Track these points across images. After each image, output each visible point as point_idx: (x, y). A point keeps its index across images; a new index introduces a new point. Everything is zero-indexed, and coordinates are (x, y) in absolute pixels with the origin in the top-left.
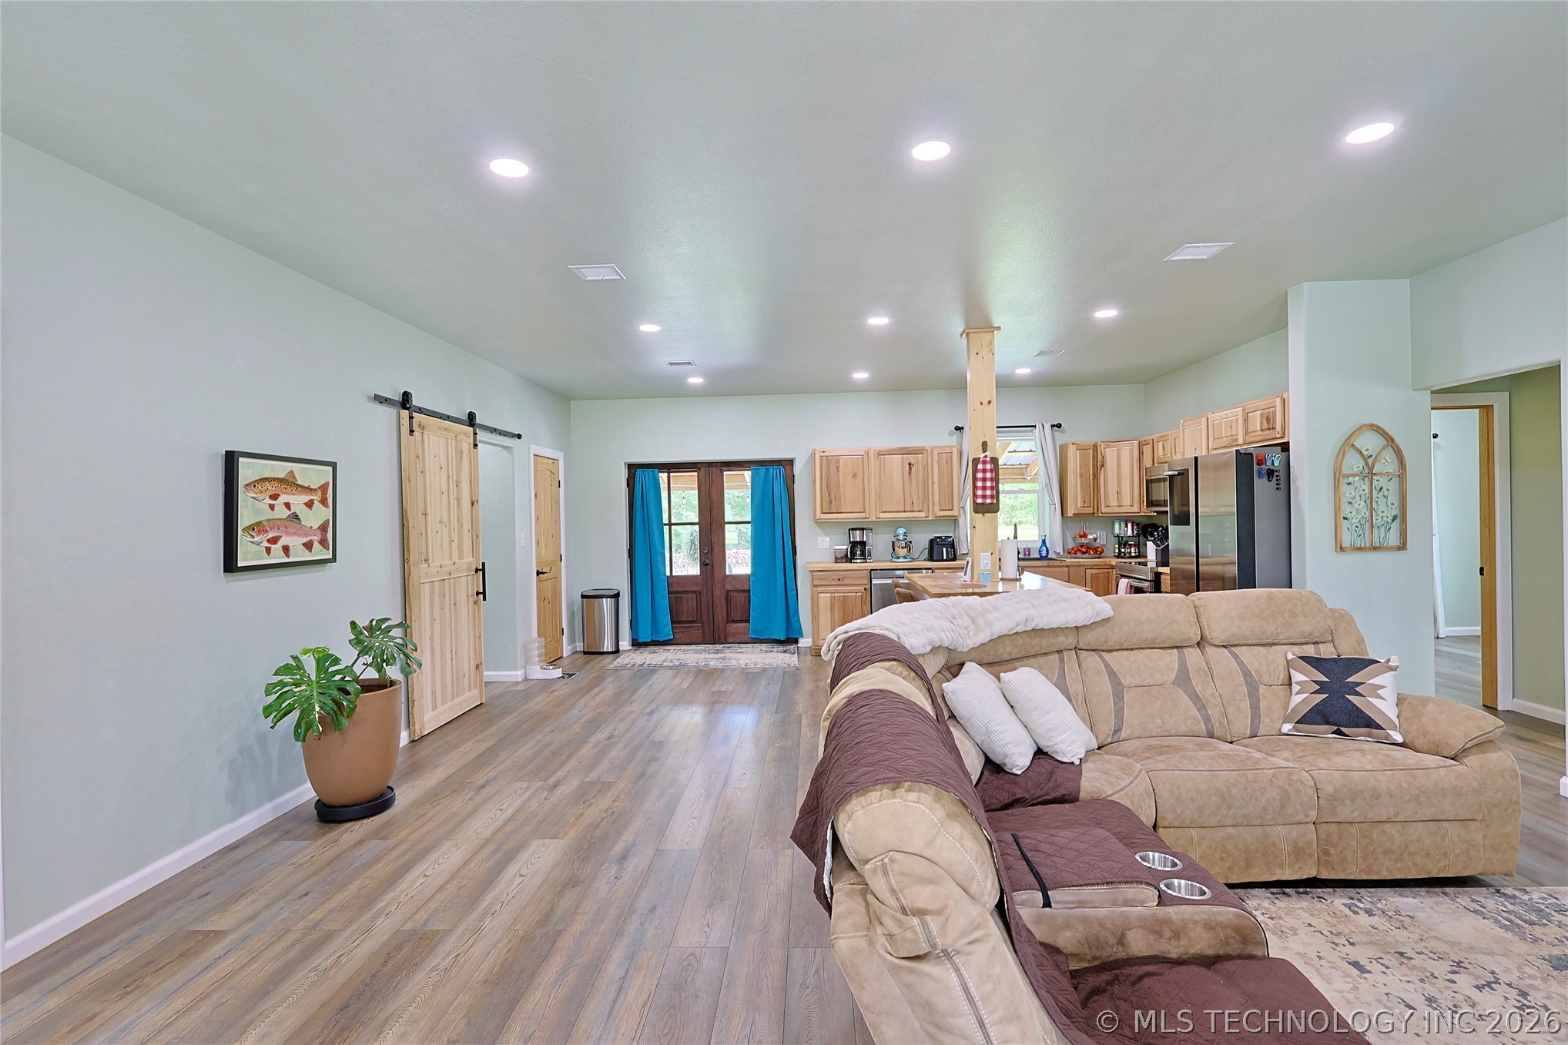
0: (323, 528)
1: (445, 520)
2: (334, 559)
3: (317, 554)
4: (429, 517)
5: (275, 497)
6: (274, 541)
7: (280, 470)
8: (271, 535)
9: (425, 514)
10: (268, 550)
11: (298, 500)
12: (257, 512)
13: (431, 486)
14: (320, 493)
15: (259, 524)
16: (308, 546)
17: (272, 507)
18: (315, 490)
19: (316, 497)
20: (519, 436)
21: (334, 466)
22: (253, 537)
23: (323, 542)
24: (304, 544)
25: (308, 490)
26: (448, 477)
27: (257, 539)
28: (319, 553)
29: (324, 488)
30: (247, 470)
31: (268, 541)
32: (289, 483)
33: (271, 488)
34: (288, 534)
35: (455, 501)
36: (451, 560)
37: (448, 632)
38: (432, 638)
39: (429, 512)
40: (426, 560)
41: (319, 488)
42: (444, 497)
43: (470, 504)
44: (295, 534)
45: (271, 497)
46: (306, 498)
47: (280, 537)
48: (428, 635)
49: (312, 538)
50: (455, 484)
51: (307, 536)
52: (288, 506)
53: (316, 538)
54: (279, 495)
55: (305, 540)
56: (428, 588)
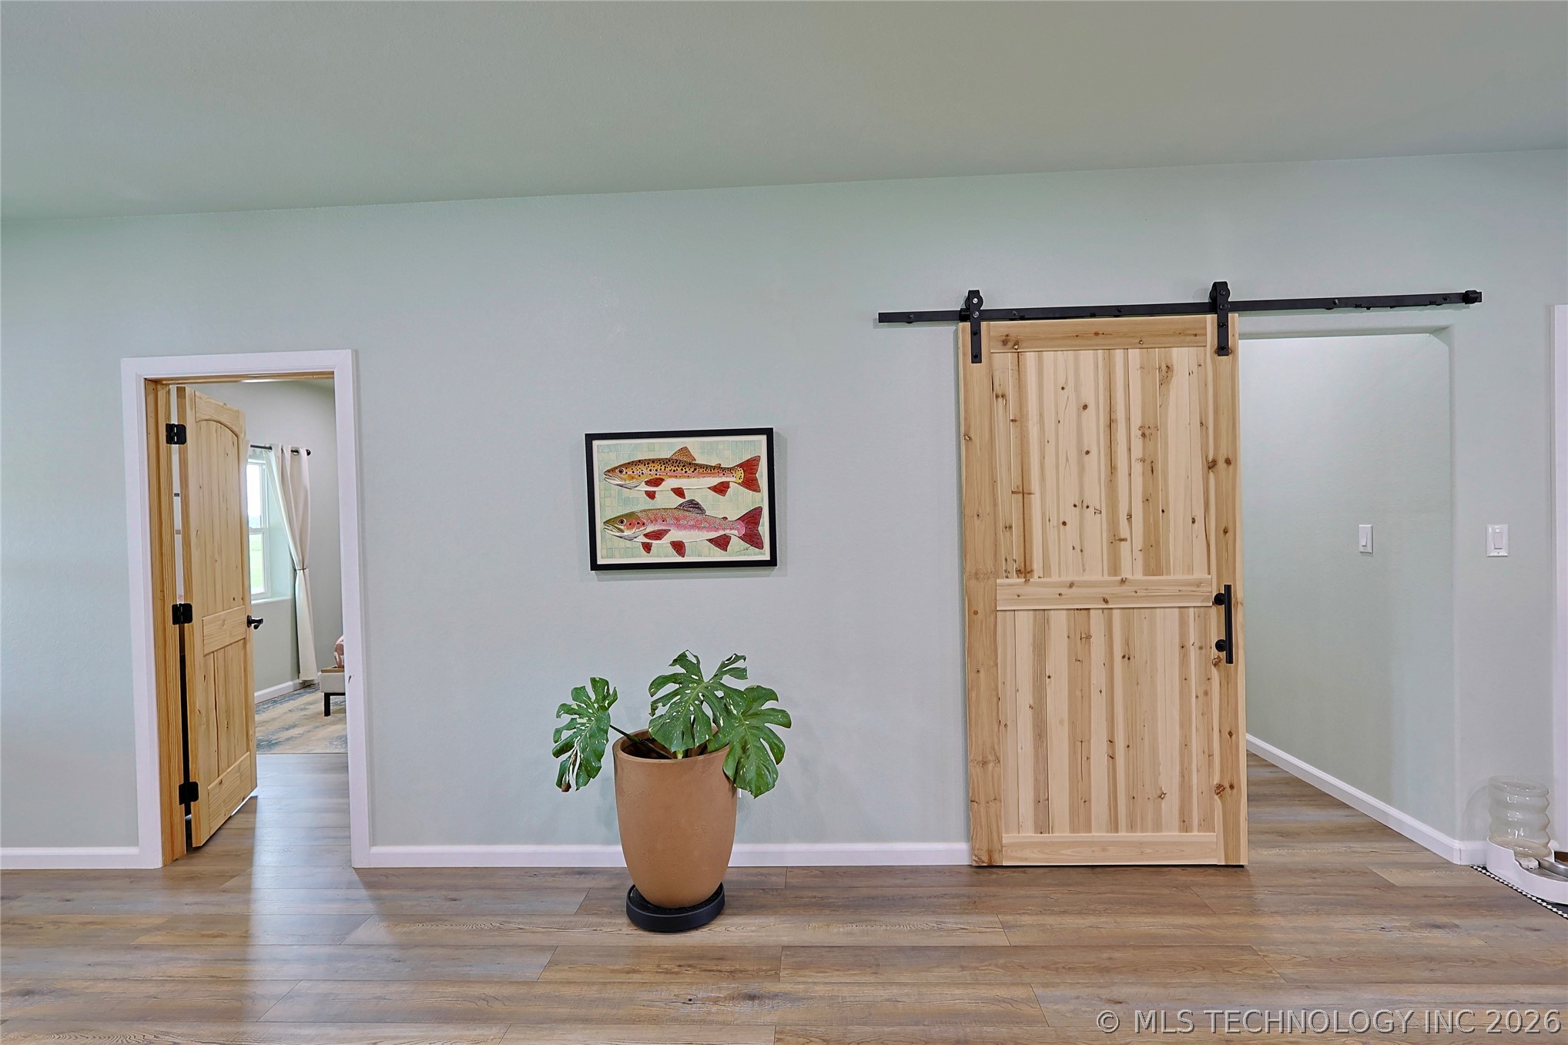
0: (751, 519)
1: (1096, 495)
2: (772, 562)
3: (739, 553)
4: (1035, 501)
5: (657, 482)
6: (658, 535)
7: (667, 449)
8: (650, 529)
9: (1023, 493)
10: (647, 547)
11: (698, 487)
12: (626, 501)
13: (1043, 443)
14: (741, 473)
15: (631, 515)
16: (722, 543)
17: (651, 495)
18: (730, 469)
19: (734, 480)
20: (1470, 297)
21: (769, 433)
22: (622, 531)
23: (753, 539)
24: (710, 541)
25: (718, 469)
26: (1111, 423)
27: (627, 533)
28: (740, 549)
29: (749, 466)
30: (607, 454)
31: (646, 535)
32: (684, 463)
33: (649, 473)
34: (679, 527)
35: (1138, 468)
36: (1115, 569)
37: (1098, 703)
38: (1039, 709)
39: (1035, 486)
40: (1025, 572)
41: (741, 465)
42: (1096, 464)
43: (1198, 466)
44: (693, 527)
45: (648, 483)
46: (715, 481)
47: (667, 531)
48: (1025, 698)
49: (727, 532)
50: (1136, 433)
51: (717, 530)
52: (679, 492)
53: (736, 532)
54: (663, 480)
55: (714, 535)
56: (1024, 623)
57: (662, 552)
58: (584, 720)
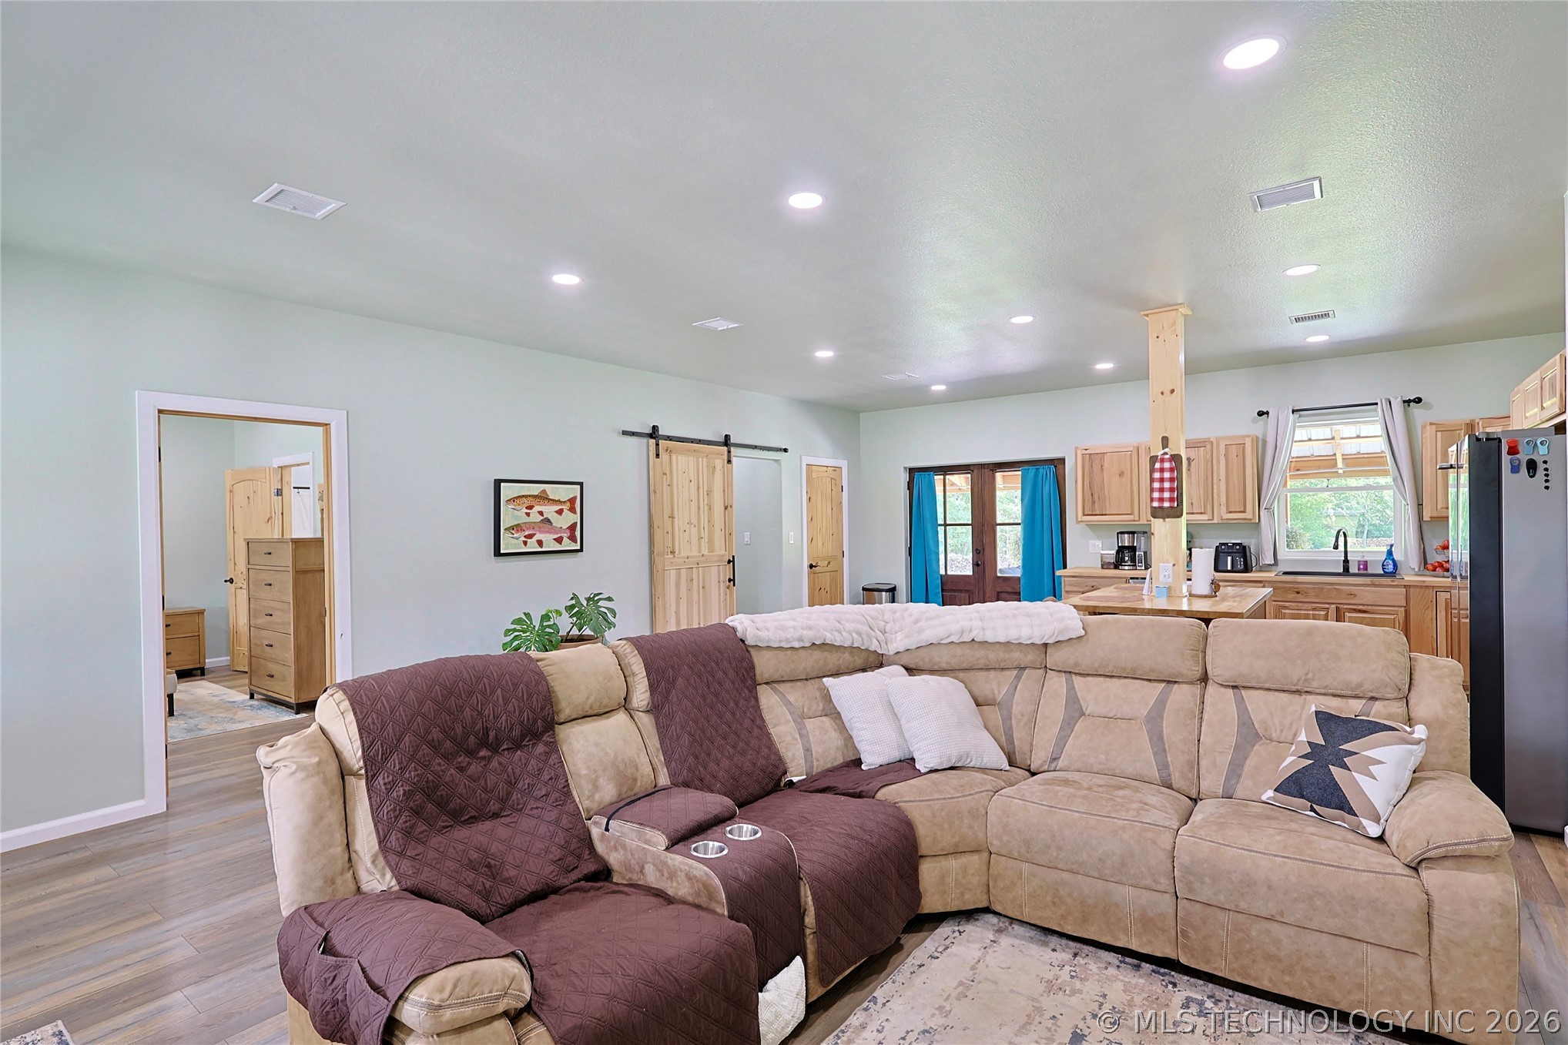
0: (572, 528)
1: (694, 521)
2: (581, 550)
3: (567, 546)
4: (676, 520)
5: (530, 507)
6: (530, 536)
7: (536, 489)
8: (527, 533)
9: (672, 517)
10: (525, 543)
11: (549, 511)
12: (516, 517)
13: (678, 495)
14: (568, 504)
15: (518, 525)
16: (559, 540)
17: (528, 514)
18: (564, 502)
19: (565, 507)
20: (785, 450)
21: (581, 484)
22: (513, 534)
23: (573, 538)
24: (554, 539)
25: (559, 502)
26: (698, 488)
27: (515, 535)
28: (567, 545)
29: (572, 501)
30: (507, 491)
31: (525, 537)
32: (543, 498)
33: (527, 502)
34: (541, 532)
35: (706, 507)
36: (700, 551)
37: (695, 607)
38: (677, 613)
39: (676, 515)
40: (672, 552)
41: (568, 500)
42: (694, 504)
43: (723, 508)
44: (547, 532)
45: (527, 508)
46: (557, 508)
47: (534, 534)
48: (673, 609)
49: (562, 535)
50: (705, 493)
51: (557, 534)
52: (541, 513)
53: (565, 535)
54: (533, 506)
55: (556, 536)
56: (673, 573)
57: (531, 546)
58: (528, 634)
